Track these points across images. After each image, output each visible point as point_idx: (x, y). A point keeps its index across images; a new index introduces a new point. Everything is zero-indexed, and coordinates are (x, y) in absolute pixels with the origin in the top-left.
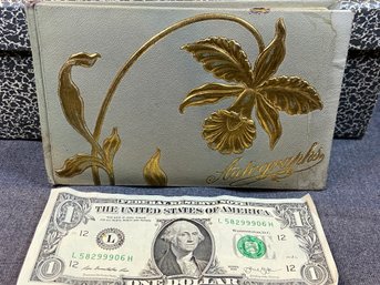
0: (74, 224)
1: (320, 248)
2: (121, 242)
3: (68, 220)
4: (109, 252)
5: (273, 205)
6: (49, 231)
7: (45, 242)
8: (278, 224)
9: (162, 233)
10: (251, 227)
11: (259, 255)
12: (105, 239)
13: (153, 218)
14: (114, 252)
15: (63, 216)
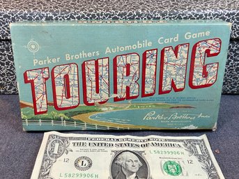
0: (59, 154)
1: (215, 169)
2: (90, 165)
3: (56, 152)
4: (83, 172)
5: (182, 141)
6: (44, 160)
7: (42, 167)
8: (187, 153)
9: (115, 159)
10: (170, 155)
11: (178, 174)
12: (80, 164)
13: (109, 149)
14: (86, 172)
15: (52, 150)
